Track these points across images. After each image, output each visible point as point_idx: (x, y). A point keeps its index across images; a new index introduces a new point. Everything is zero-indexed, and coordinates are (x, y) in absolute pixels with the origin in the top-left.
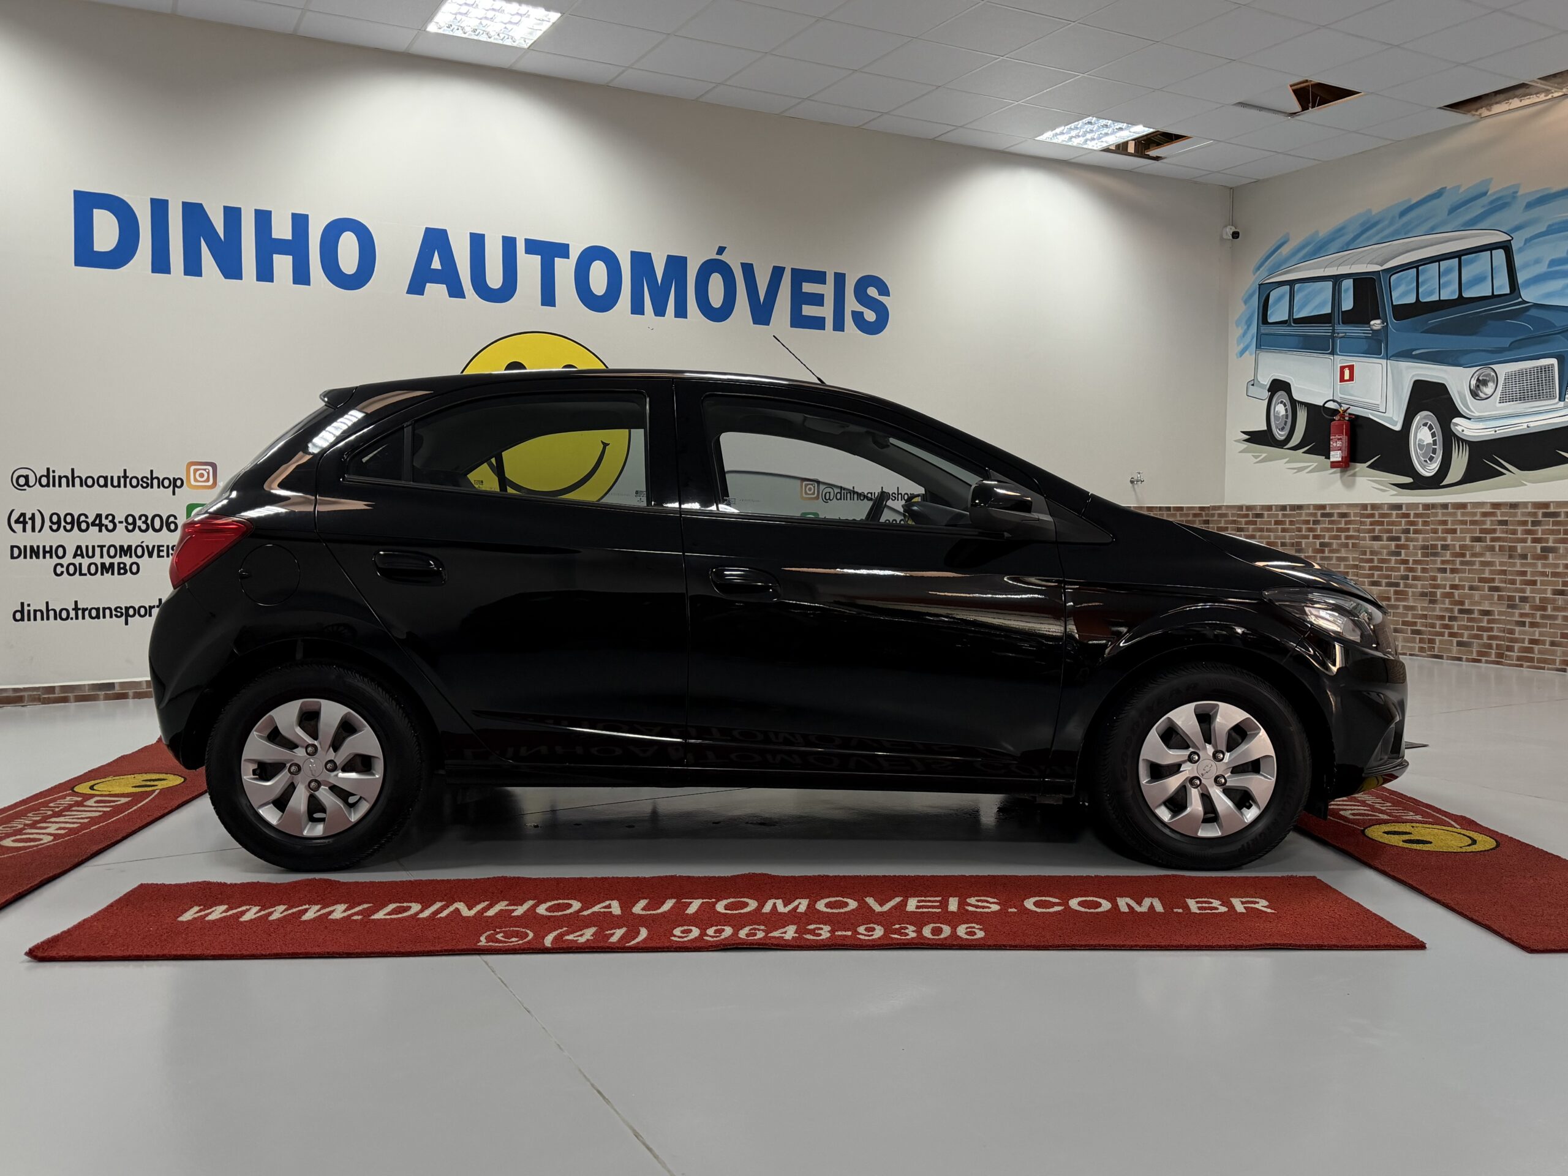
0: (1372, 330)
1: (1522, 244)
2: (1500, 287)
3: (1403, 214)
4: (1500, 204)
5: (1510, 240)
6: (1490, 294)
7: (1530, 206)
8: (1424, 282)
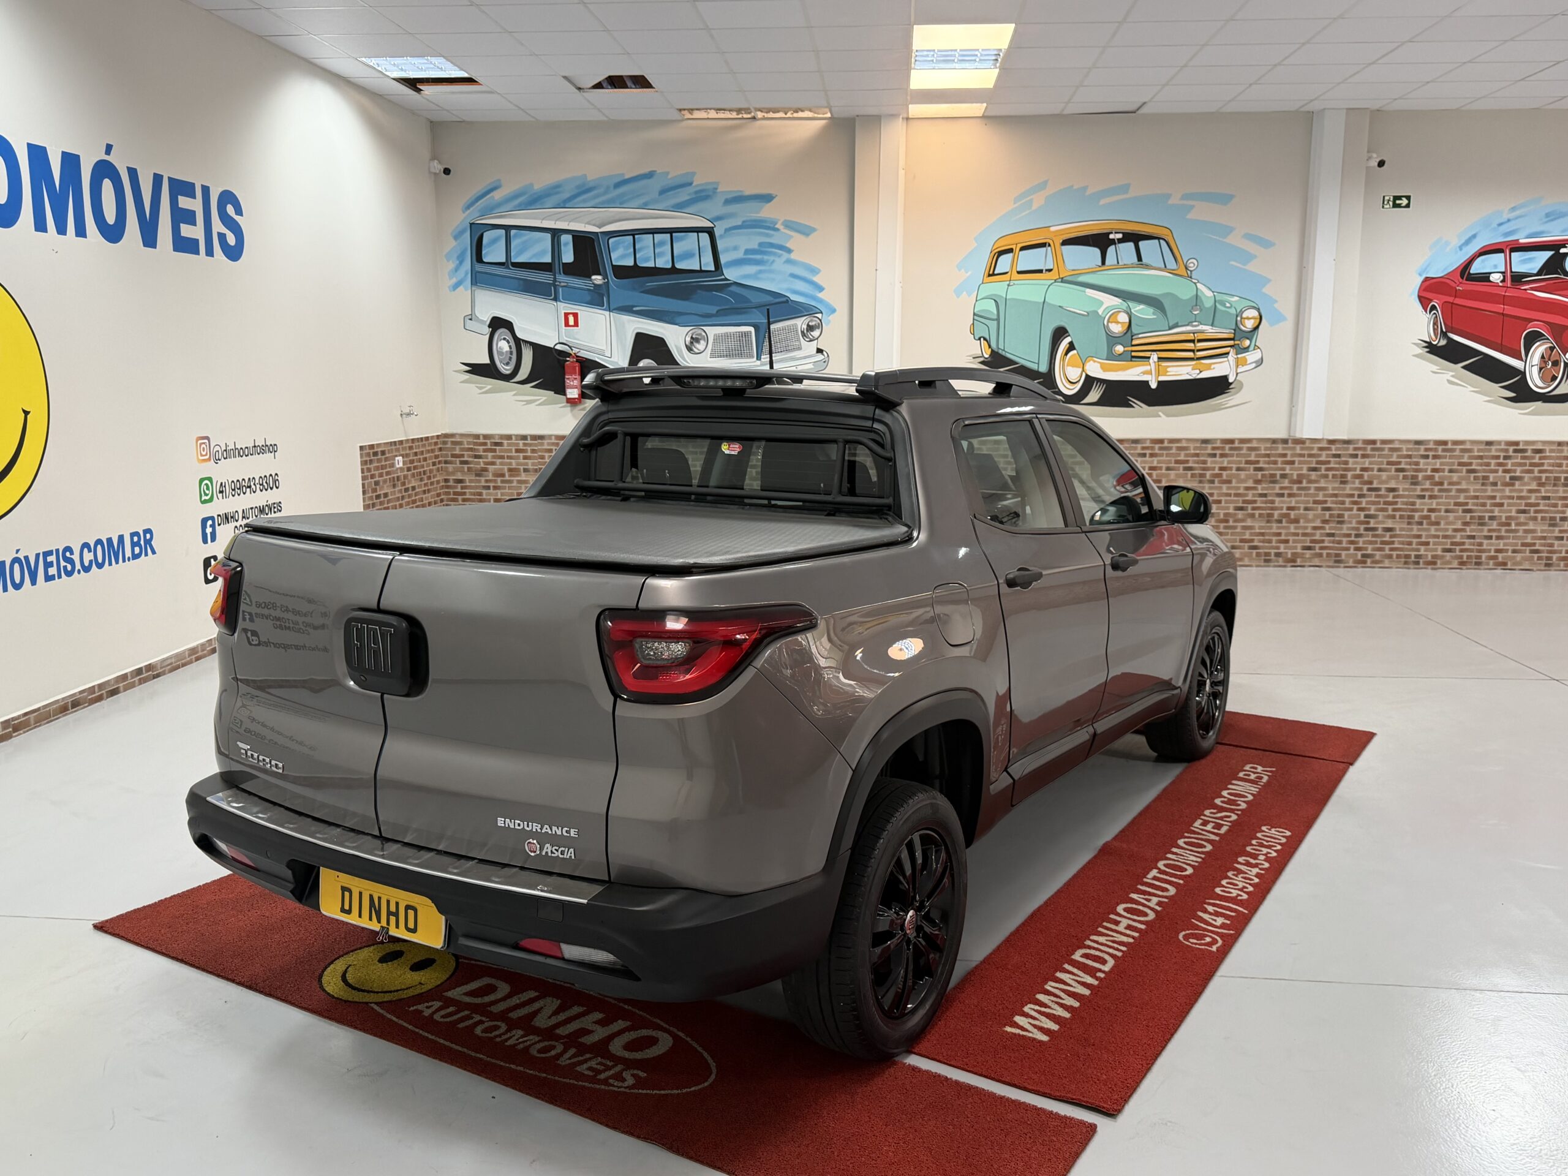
0: (593, 284)
1: (723, 231)
2: (707, 264)
3: (618, 185)
4: (703, 195)
5: (713, 228)
6: (698, 269)
7: (727, 202)
8: (641, 249)
